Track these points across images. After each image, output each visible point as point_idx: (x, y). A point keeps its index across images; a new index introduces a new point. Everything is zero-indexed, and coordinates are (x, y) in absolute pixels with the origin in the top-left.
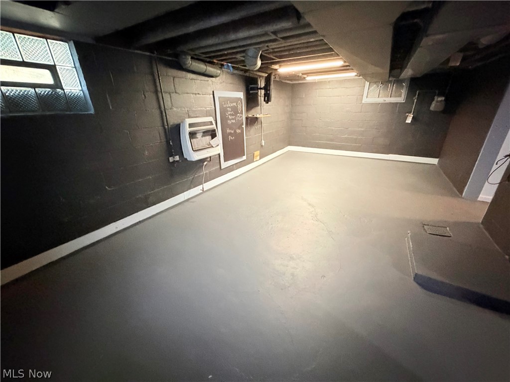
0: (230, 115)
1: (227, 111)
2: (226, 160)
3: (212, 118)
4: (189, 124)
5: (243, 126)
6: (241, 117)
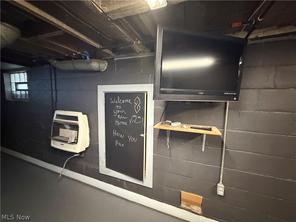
0: (120, 114)
1: (116, 109)
2: (108, 166)
3: (81, 113)
4: (57, 115)
5: (142, 135)
6: (138, 120)
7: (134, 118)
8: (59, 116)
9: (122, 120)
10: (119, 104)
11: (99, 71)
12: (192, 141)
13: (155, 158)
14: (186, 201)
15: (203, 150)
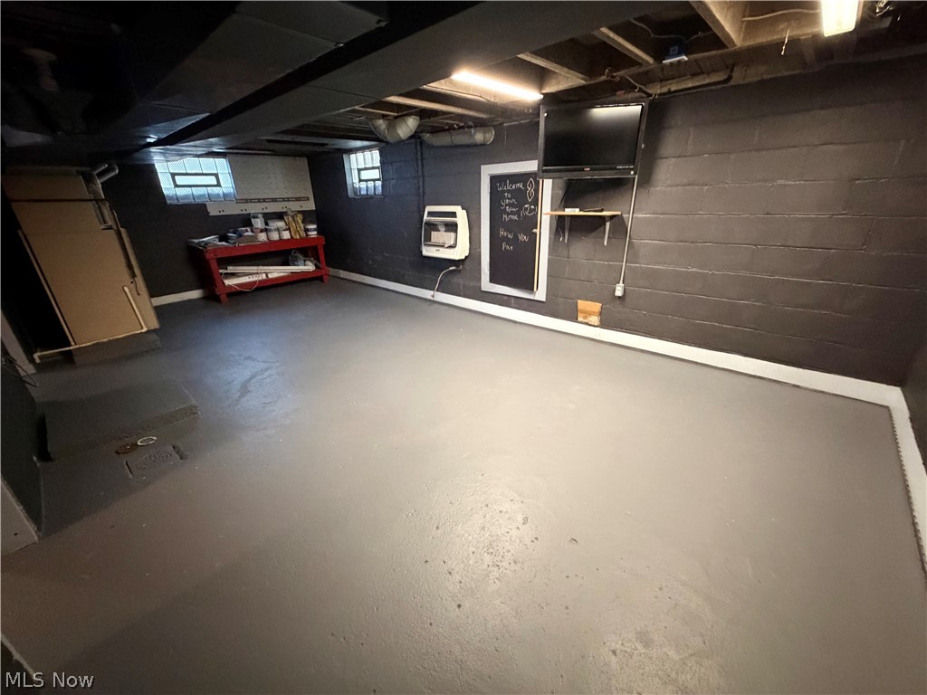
0: (510, 205)
1: (504, 198)
2: (492, 280)
3: (459, 207)
4: (429, 213)
5: (535, 230)
6: (531, 211)
7: (526, 209)
8: (431, 214)
9: (512, 213)
10: (508, 191)
11: (483, 145)
12: (593, 234)
13: (550, 262)
14: (583, 312)
15: (605, 243)
